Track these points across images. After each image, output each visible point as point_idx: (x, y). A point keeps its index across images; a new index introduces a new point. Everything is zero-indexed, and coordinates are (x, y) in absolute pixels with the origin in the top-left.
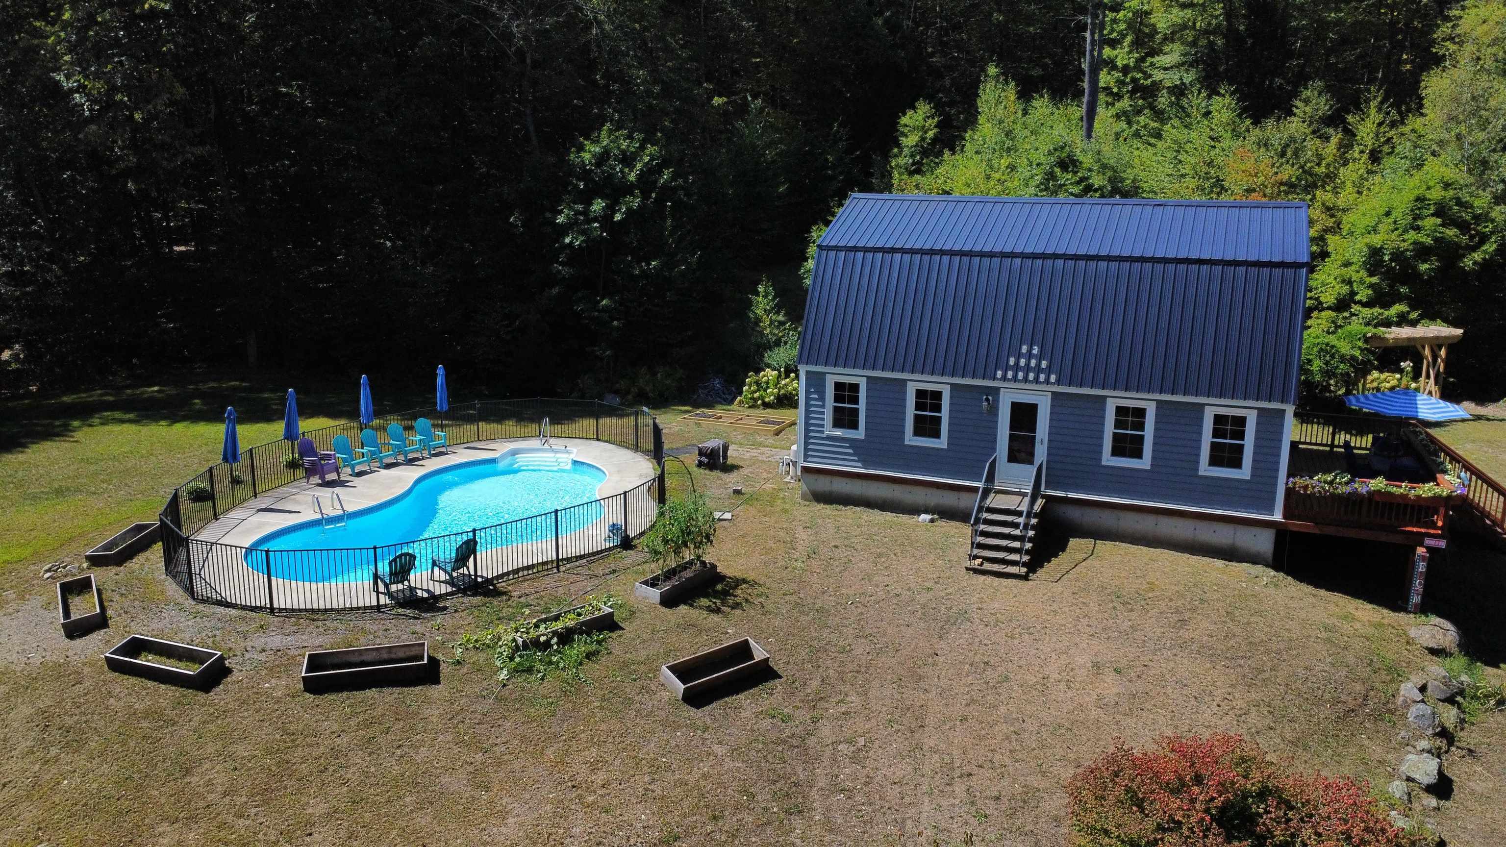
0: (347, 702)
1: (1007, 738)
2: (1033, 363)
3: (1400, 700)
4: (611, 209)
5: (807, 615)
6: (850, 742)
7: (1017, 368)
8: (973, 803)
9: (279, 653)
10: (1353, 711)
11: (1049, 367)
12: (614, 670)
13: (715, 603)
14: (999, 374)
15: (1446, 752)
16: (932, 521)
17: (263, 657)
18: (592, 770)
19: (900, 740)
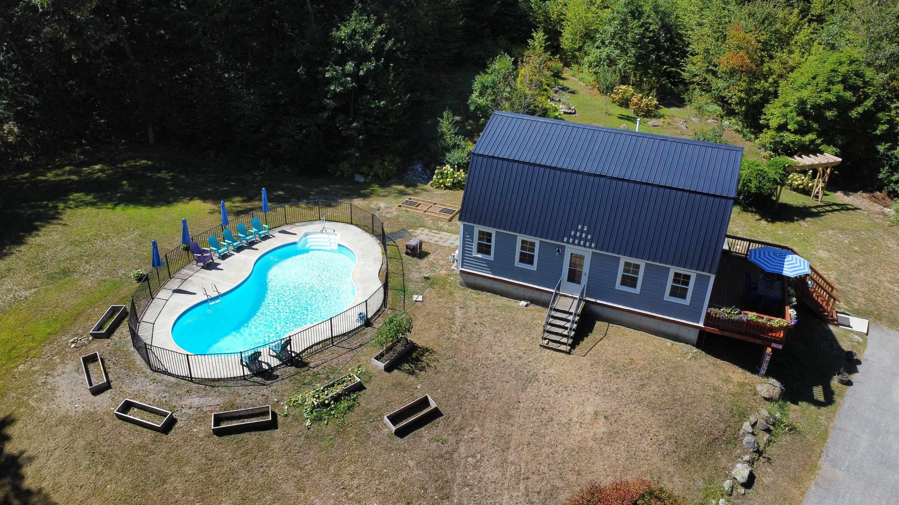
0: (235, 441)
1: (547, 457)
2: (584, 235)
3: (742, 432)
4: (358, 67)
5: (458, 373)
6: (473, 456)
7: (575, 237)
8: (527, 495)
9: (199, 409)
10: (717, 439)
11: (592, 238)
12: (361, 416)
13: (412, 367)
14: (565, 239)
15: (757, 460)
16: (527, 306)
17: (190, 412)
18: (352, 479)
19: (497, 456)
